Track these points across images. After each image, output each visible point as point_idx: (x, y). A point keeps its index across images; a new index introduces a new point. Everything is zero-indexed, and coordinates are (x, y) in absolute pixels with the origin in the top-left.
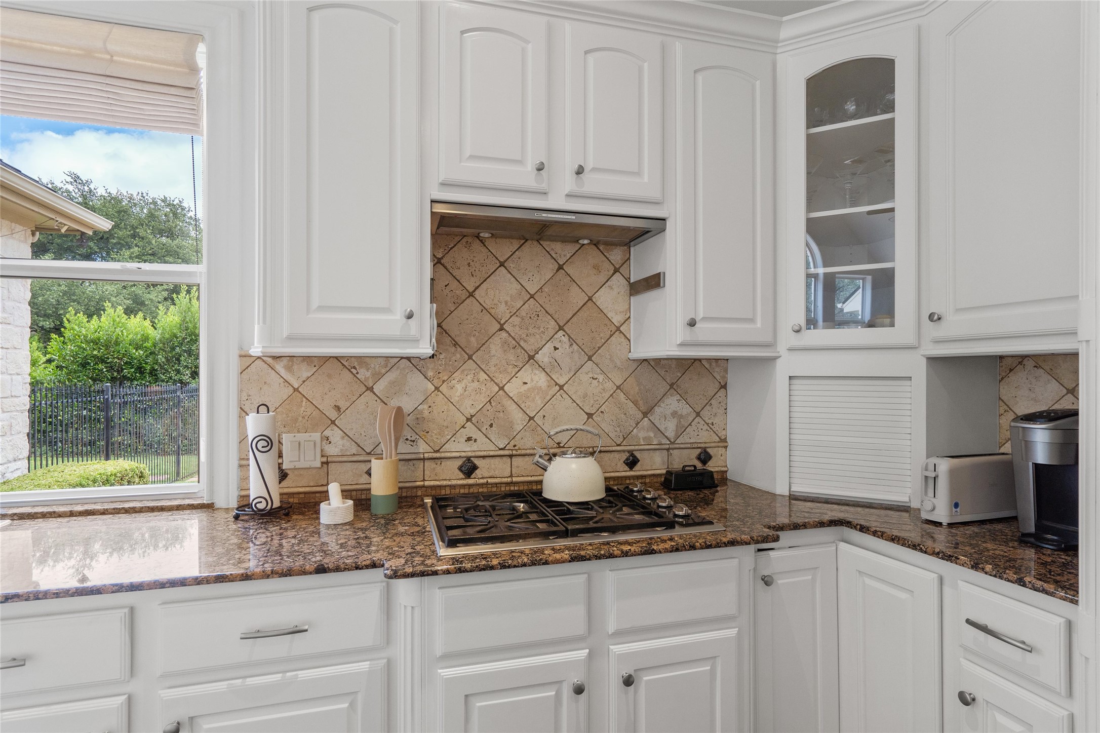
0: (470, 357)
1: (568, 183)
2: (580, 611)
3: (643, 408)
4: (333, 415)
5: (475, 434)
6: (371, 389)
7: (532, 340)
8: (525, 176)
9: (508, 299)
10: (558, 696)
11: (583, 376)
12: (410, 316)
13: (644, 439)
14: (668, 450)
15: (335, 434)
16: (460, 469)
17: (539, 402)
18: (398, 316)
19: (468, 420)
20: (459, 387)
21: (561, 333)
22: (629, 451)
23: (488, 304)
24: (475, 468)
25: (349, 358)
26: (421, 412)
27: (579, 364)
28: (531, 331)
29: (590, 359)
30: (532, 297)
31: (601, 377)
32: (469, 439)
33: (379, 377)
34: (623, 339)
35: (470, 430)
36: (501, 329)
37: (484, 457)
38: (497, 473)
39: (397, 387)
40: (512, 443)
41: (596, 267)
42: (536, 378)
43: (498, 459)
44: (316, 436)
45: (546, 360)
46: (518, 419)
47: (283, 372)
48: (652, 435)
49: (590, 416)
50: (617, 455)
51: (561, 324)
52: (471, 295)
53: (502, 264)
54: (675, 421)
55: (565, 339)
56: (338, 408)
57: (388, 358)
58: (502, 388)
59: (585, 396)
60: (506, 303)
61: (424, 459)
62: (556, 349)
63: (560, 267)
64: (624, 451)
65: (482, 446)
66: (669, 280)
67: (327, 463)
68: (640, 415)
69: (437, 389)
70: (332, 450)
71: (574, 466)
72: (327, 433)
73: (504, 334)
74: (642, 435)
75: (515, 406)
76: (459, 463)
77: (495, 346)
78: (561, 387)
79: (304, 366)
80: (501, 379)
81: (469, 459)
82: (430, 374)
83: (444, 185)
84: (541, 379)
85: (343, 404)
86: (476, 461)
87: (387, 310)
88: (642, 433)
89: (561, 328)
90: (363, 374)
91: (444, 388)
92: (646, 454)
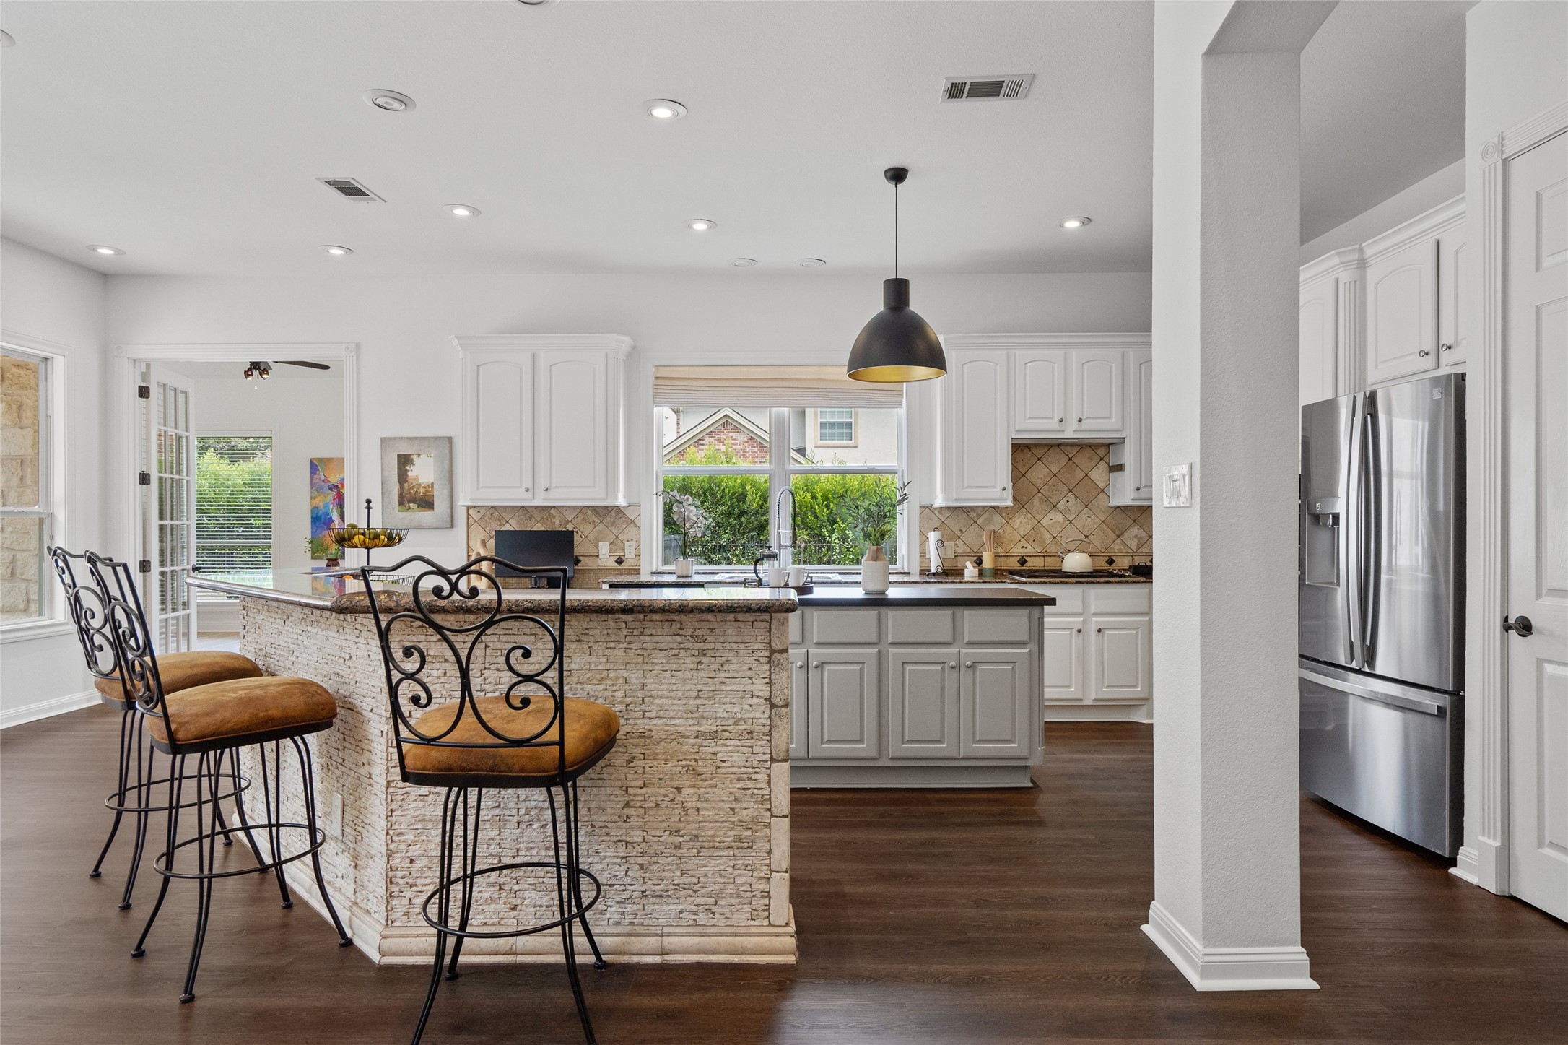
0: (1023, 507)
1: (1075, 426)
2: (1080, 603)
3: (1118, 533)
4: (959, 534)
5: (1026, 545)
6: (976, 522)
7: (1055, 497)
8: (1054, 424)
9: (1042, 476)
10: (1071, 633)
11: (1083, 516)
12: (1004, 489)
13: (1118, 550)
14: (1132, 556)
15: (960, 543)
16: (1019, 561)
17: (1059, 530)
18: (999, 489)
19: (1022, 538)
20: (1018, 521)
21: (1071, 493)
22: (1109, 556)
23: (1032, 480)
24: (1026, 561)
25: (966, 507)
26: (1000, 533)
27: (1081, 509)
28: (1054, 493)
29: (1086, 506)
30: (1055, 475)
31: (1093, 517)
32: (1023, 547)
33: (979, 516)
34: (1105, 496)
35: (1024, 543)
36: (1039, 492)
37: (1030, 556)
38: (1037, 565)
39: (988, 521)
40: (1045, 550)
41: (1090, 458)
42: (1057, 517)
43: (1037, 558)
44: (952, 544)
45: (1063, 507)
46: (1048, 538)
47: (937, 514)
48: (1122, 548)
49: (1087, 537)
50: (1102, 558)
51: (1071, 488)
52: (1024, 475)
53: (1039, 459)
54: (1136, 541)
55: (1073, 496)
56: (961, 531)
57: (984, 507)
58: (1039, 522)
59: (1084, 526)
60: (1041, 479)
61: (1001, 556)
62: (1068, 502)
63: (1070, 459)
64: (1106, 556)
65: (1029, 550)
66: (1126, 467)
67: (957, 556)
68: (1116, 537)
69: (1007, 522)
70: (959, 551)
71: (1077, 557)
72: (957, 542)
73: (1040, 495)
74: (1116, 547)
75: (1046, 531)
76: (1018, 558)
77: (1036, 501)
78: (1071, 522)
79: (946, 511)
80: (1039, 517)
81: (1023, 557)
82: (1004, 515)
83: (1018, 431)
84: (1060, 517)
85: (963, 529)
86: (1026, 558)
87: (994, 487)
88: (1117, 547)
89: (1070, 491)
90: (973, 515)
91: (1010, 522)
92: (1119, 558)
